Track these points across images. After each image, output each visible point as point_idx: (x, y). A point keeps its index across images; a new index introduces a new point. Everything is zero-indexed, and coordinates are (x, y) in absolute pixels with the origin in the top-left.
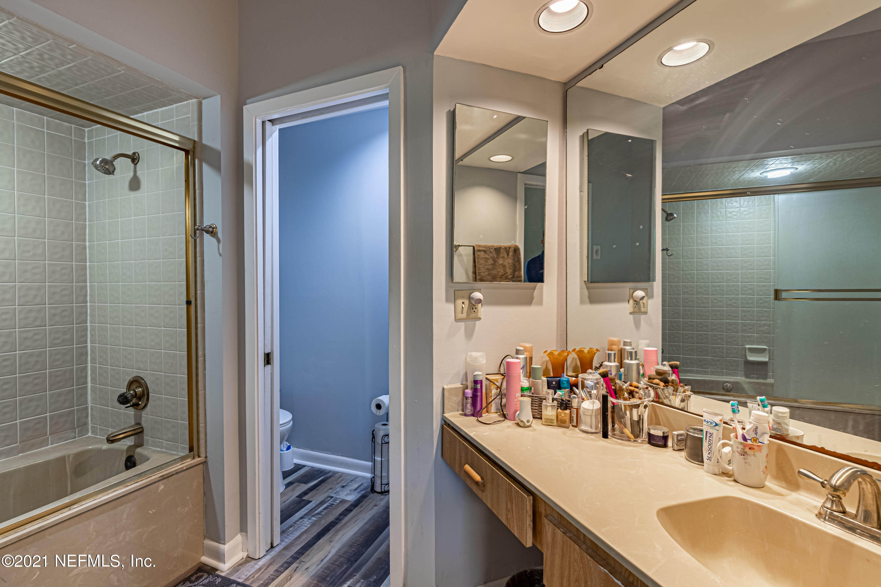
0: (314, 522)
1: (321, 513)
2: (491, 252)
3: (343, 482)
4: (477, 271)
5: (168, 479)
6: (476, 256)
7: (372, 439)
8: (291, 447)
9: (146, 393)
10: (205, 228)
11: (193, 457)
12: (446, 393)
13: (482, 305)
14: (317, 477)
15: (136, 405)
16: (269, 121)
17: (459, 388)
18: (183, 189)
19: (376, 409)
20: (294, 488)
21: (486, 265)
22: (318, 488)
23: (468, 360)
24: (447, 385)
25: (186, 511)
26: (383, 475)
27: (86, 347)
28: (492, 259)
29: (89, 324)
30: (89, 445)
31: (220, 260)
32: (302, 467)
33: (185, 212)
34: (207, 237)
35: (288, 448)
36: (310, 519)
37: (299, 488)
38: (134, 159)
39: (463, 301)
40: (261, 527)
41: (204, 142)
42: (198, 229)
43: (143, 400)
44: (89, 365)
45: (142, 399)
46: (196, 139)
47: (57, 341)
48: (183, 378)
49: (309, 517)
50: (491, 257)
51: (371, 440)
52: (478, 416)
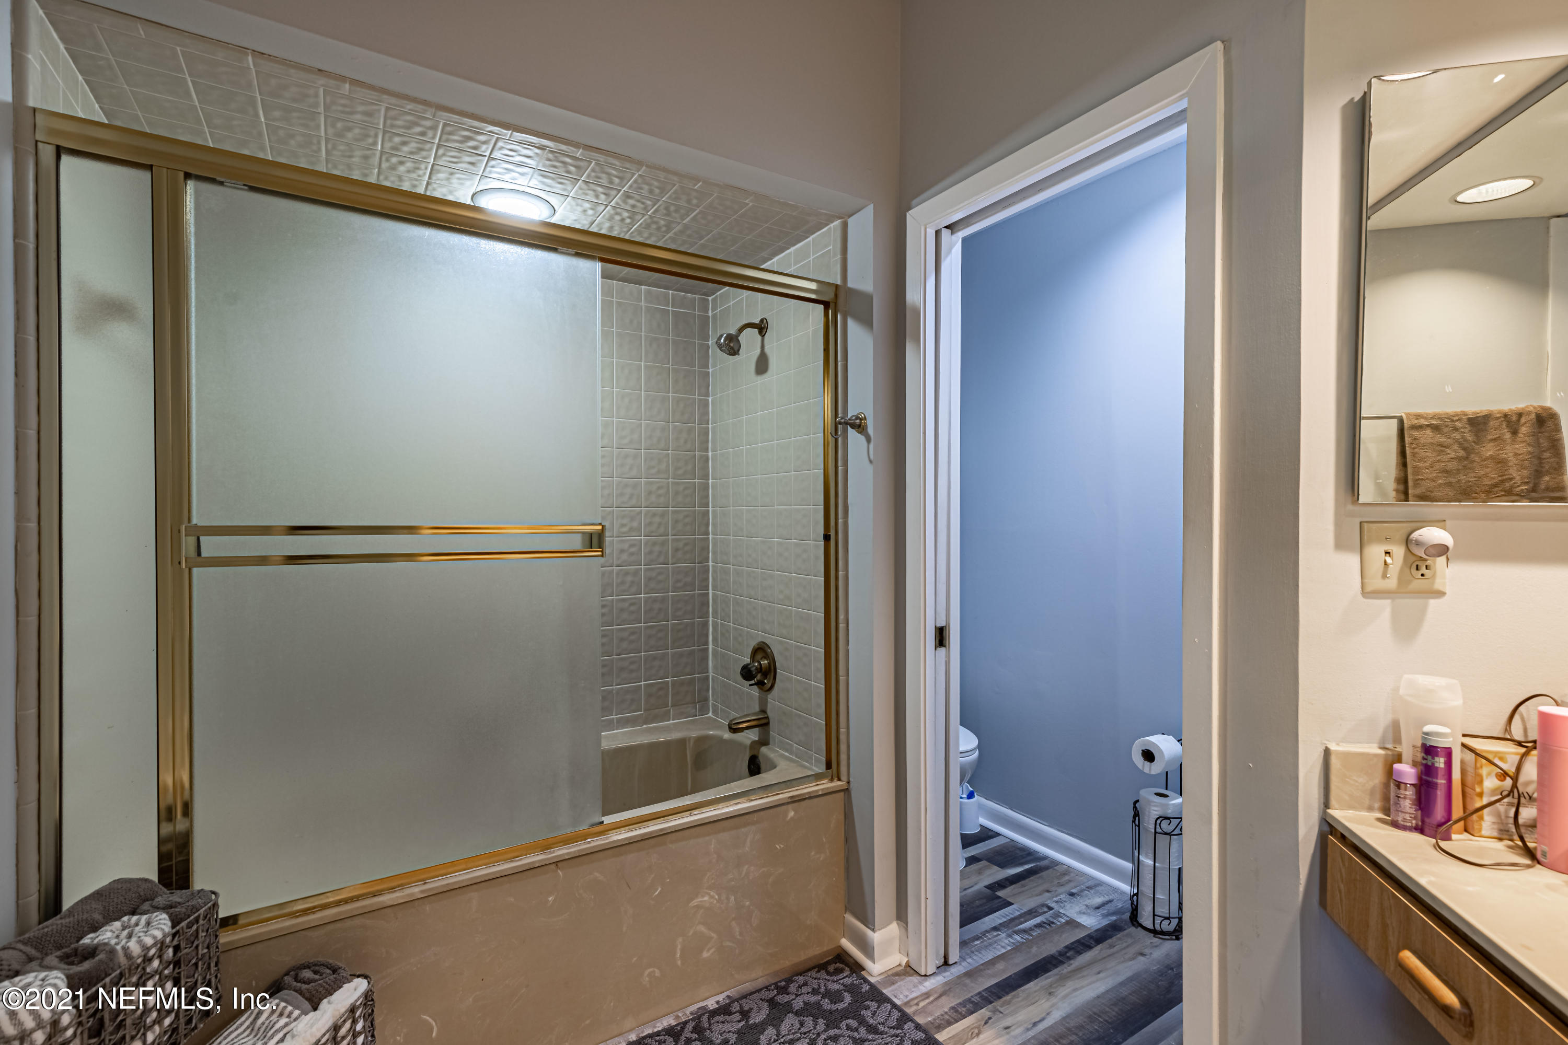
0: (1019, 944)
1: (1031, 932)
2: (1456, 429)
3: (1072, 884)
4: (1410, 477)
5: (799, 803)
6: (1407, 440)
7: (1134, 818)
8: (975, 794)
9: (772, 668)
10: (849, 419)
11: (830, 778)
12: (1334, 762)
13: (1448, 559)
14: (1023, 860)
15: (760, 684)
16: (946, 227)
17: (1376, 755)
18: (821, 362)
19: (1142, 759)
20: (980, 869)
21: (1438, 461)
22: (1023, 882)
23: (1402, 692)
24: (1338, 744)
25: (821, 859)
26: (1158, 896)
27: (708, 594)
28: (1460, 444)
29: (711, 564)
30: (710, 729)
31: (870, 469)
32: (993, 835)
33: (823, 398)
34: (852, 433)
35: (971, 796)
36: (1010, 936)
37: (988, 872)
38: (762, 328)
39: (1388, 548)
40: (928, 923)
41: (850, 284)
42: (840, 423)
43: (770, 677)
44: (711, 619)
45: (768, 677)
46: (839, 283)
47: (679, 585)
48: (818, 652)
49: (1008, 932)
50: (1457, 441)
51: (1131, 819)
52: (1438, 836)
